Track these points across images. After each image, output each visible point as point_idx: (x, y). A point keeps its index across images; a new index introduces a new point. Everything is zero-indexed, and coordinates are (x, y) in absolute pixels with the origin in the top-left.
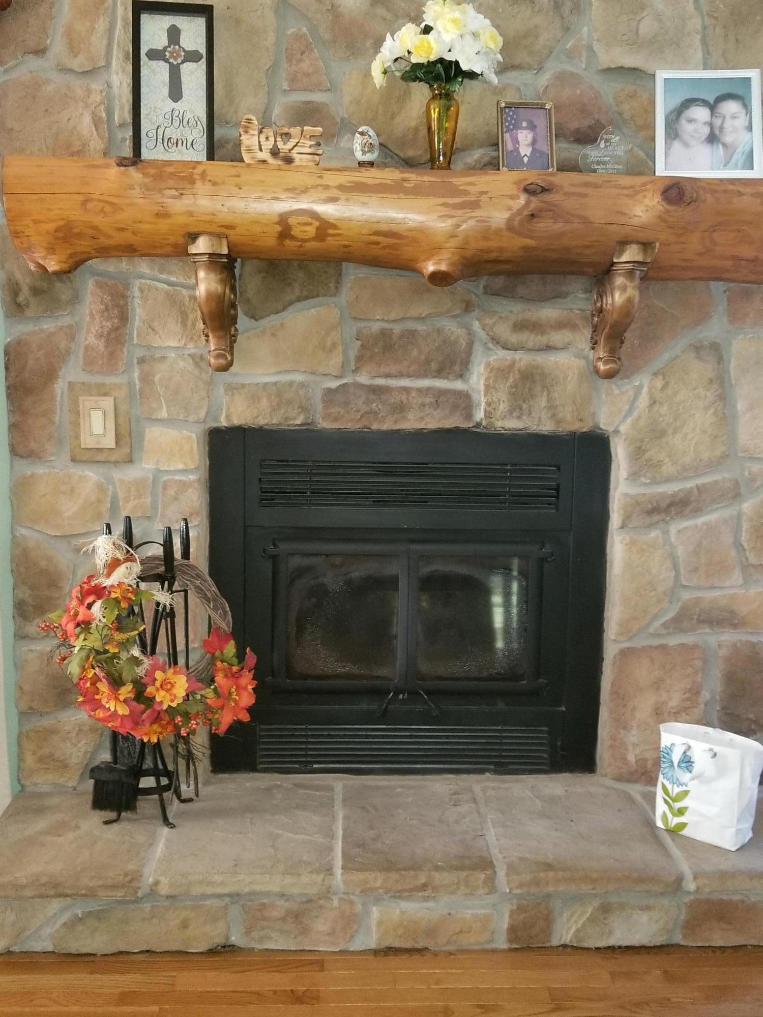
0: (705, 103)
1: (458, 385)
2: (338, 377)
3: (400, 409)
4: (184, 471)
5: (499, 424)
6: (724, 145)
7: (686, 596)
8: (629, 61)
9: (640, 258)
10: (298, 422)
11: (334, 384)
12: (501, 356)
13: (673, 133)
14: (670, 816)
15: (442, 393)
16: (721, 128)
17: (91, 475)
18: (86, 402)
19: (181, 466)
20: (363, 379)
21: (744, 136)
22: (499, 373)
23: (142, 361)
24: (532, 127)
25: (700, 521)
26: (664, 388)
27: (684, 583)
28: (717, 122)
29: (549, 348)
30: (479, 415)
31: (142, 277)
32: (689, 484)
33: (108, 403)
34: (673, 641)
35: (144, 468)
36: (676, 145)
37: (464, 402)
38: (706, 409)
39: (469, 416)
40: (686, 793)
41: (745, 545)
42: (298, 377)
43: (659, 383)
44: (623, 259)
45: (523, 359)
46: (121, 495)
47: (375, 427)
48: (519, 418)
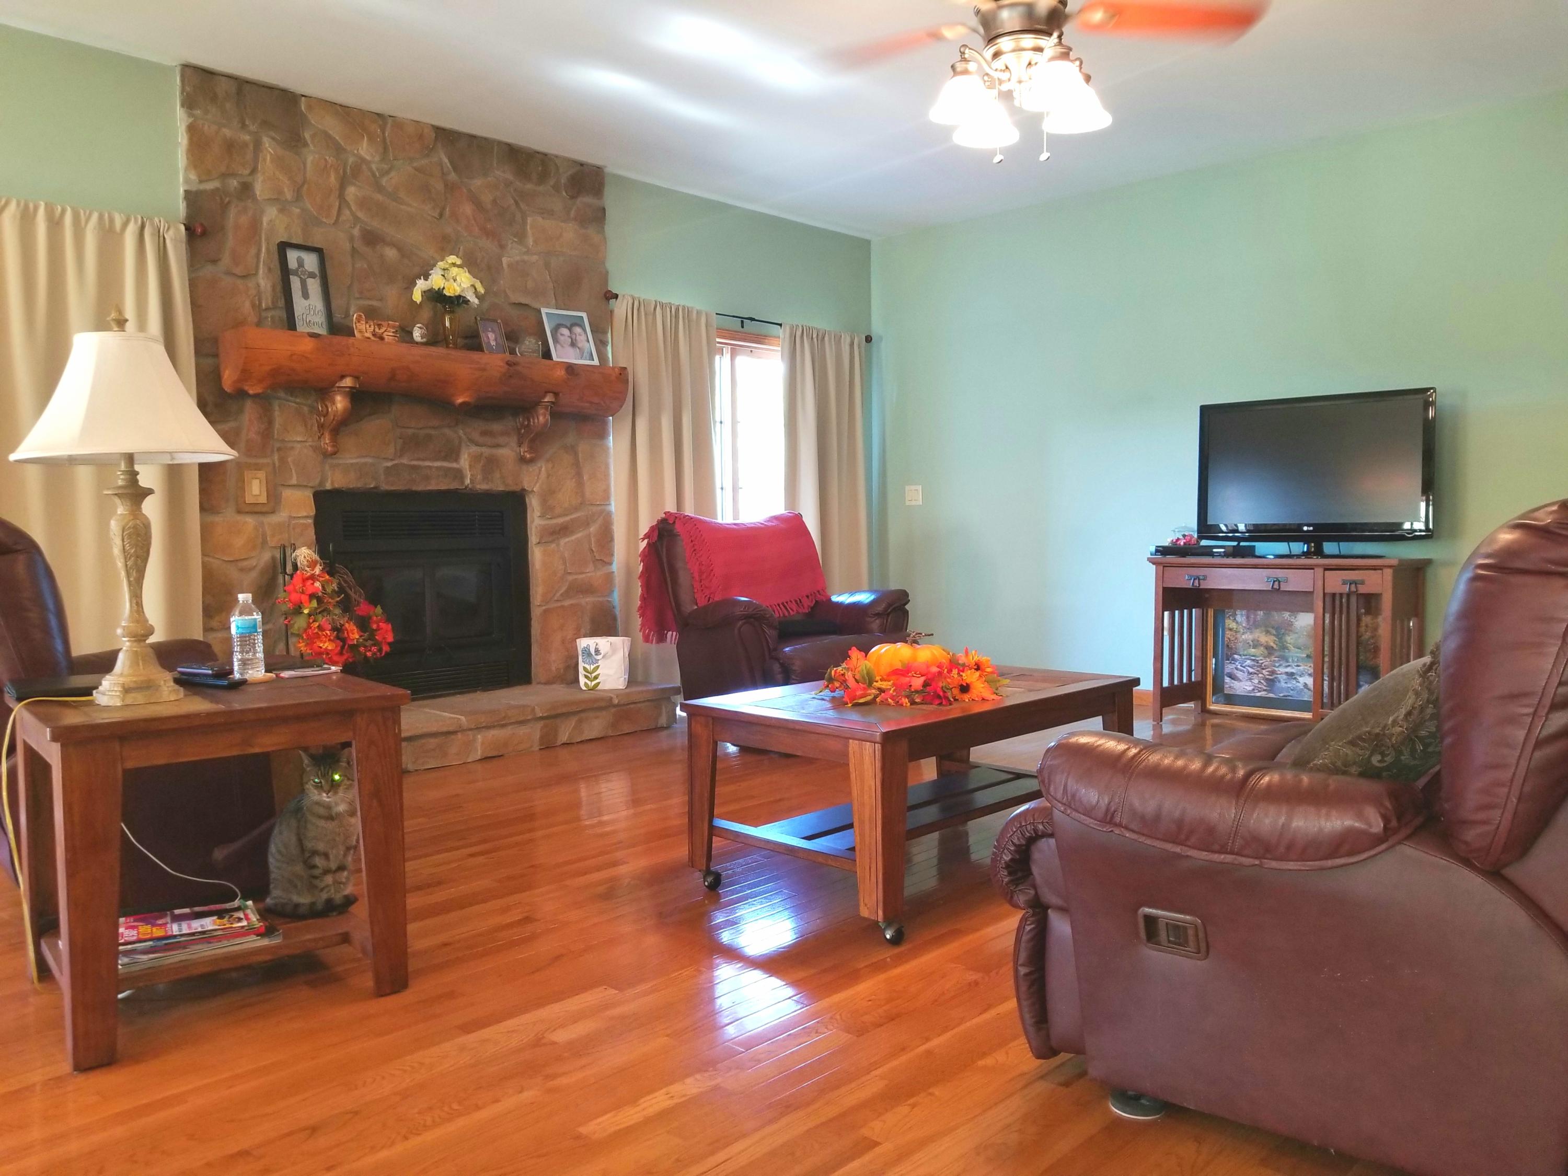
0: (566, 327)
1: (454, 465)
2: (392, 460)
3: (427, 478)
4: (306, 517)
5: (478, 487)
6: (579, 348)
7: (570, 578)
8: (523, 300)
9: (553, 400)
10: (372, 486)
11: (389, 464)
12: (474, 449)
13: (556, 341)
14: (589, 682)
15: (450, 469)
16: (576, 340)
17: (250, 520)
18: (248, 475)
19: (305, 514)
20: (405, 461)
21: (587, 345)
22: (476, 459)
23: (279, 449)
24: (493, 331)
25: (573, 538)
26: (553, 467)
27: (569, 571)
28: (574, 337)
29: (498, 446)
30: (468, 481)
31: (279, 398)
32: (568, 518)
33: (262, 474)
34: (567, 603)
35: (281, 516)
36: (558, 346)
37: (458, 474)
38: (572, 479)
39: (463, 483)
40: (598, 667)
41: (594, 549)
42: (369, 460)
43: (550, 465)
44: (546, 400)
45: (486, 451)
46: (269, 533)
47: (414, 488)
48: (487, 483)
